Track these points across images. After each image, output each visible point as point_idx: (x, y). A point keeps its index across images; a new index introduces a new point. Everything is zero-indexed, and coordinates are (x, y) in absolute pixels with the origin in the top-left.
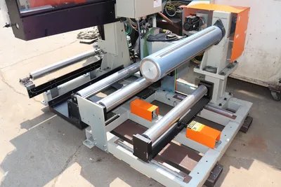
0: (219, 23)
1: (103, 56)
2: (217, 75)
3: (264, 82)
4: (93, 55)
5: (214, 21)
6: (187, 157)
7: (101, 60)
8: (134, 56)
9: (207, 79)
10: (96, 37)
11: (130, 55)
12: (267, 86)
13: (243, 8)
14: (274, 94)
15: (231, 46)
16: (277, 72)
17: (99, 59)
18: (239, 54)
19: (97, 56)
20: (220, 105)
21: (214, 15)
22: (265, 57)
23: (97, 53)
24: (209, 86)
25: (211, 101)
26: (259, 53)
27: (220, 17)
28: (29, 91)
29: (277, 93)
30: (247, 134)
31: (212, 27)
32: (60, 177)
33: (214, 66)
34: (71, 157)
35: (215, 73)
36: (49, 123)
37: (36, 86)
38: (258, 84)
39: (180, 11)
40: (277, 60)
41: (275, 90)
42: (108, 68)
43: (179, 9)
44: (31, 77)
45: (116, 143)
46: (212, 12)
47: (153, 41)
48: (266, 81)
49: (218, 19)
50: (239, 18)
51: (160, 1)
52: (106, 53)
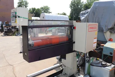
1: (64, 67)
4: (58, 67)
7: (63, 69)
8: (79, 69)
11: (77, 68)
17: (62, 69)
19: (60, 67)
23: (61, 66)
39: (102, 47)
42: (66, 74)
51: (96, 44)
52: (65, 66)
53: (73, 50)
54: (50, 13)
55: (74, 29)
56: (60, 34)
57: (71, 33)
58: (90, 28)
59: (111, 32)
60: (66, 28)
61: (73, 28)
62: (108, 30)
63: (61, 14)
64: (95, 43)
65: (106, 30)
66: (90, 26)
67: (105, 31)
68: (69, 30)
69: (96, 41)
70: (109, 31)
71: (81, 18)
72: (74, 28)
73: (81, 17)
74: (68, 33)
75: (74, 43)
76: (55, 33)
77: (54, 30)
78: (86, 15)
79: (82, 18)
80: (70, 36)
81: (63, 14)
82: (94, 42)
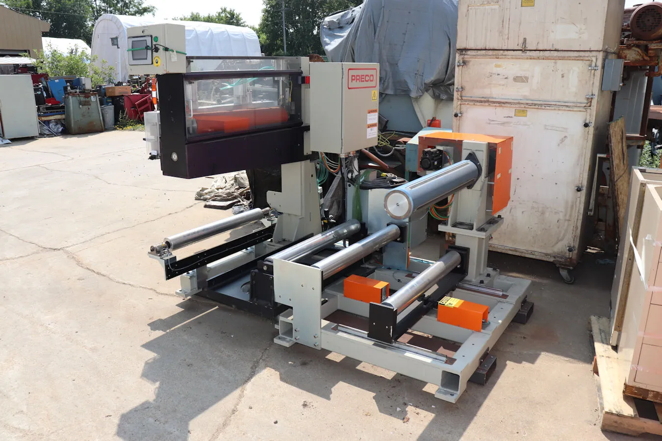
0: (472, 157)
1: (276, 220)
2: (474, 233)
3: (547, 255)
5: (465, 154)
6: (442, 347)
7: (273, 226)
8: (328, 219)
9: (459, 242)
10: (235, 198)
11: (323, 219)
12: (552, 260)
13: (502, 137)
14: (564, 273)
15: (490, 191)
16: (564, 235)
17: (269, 224)
18: (504, 204)
20: (482, 282)
21: (464, 147)
22: (543, 213)
23: (266, 215)
24: (463, 252)
25: (467, 278)
26: (533, 208)
27: (474, 149)
28: (167, 266)
29: (569, 271)
30: (528, 325)
31: (463, 162)
32: (249, 386)
33: (468, 222)
34: (258, 362)
35: (472, 229)
36: (199, 322)
37: (178, 259)
38: (538, 258)
39: (401, 147)
40: (561, 216)
41: (564, 266)
42: (284, 240)
43: (400, 143)
44: (168, 244)
45: (335, 329)
46: (461, 142)
47: (371, 188)
48: (549, 252)
49: (469, 152)
50: (499, 151)
51: (376, 129)
52: (281, 213)
53: (305, 154)
54: (145, 10)
55: (303, 86)
56: (260, 102)
57: (297, 98)
58: (352, 80)
59: (437, 98)
60: (278, 82)
61: (300, 82)
62: (427, 91)
63: (209, 20)
64: (373, 125)
65: (419, 89)
66: (352, 73)
67: (413, 95)
68: (287, 89)
69: (376, 121)
70: (431, 91)
71: (328, 44)
72: (306, 80)
73: (327, 40)
74: (284, 99)
75: (307, 128)
76: (244, 97)
77: (240, 87)
78: (345, 34)
79: (331, 45)
80: (293, 108)
81: (219, 20)
82: (369, 122)
